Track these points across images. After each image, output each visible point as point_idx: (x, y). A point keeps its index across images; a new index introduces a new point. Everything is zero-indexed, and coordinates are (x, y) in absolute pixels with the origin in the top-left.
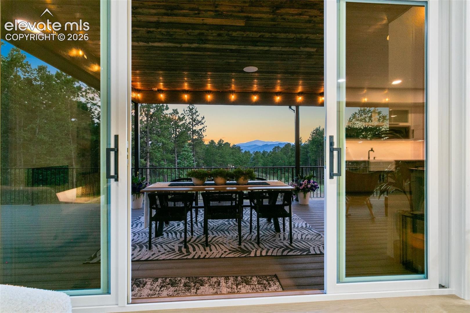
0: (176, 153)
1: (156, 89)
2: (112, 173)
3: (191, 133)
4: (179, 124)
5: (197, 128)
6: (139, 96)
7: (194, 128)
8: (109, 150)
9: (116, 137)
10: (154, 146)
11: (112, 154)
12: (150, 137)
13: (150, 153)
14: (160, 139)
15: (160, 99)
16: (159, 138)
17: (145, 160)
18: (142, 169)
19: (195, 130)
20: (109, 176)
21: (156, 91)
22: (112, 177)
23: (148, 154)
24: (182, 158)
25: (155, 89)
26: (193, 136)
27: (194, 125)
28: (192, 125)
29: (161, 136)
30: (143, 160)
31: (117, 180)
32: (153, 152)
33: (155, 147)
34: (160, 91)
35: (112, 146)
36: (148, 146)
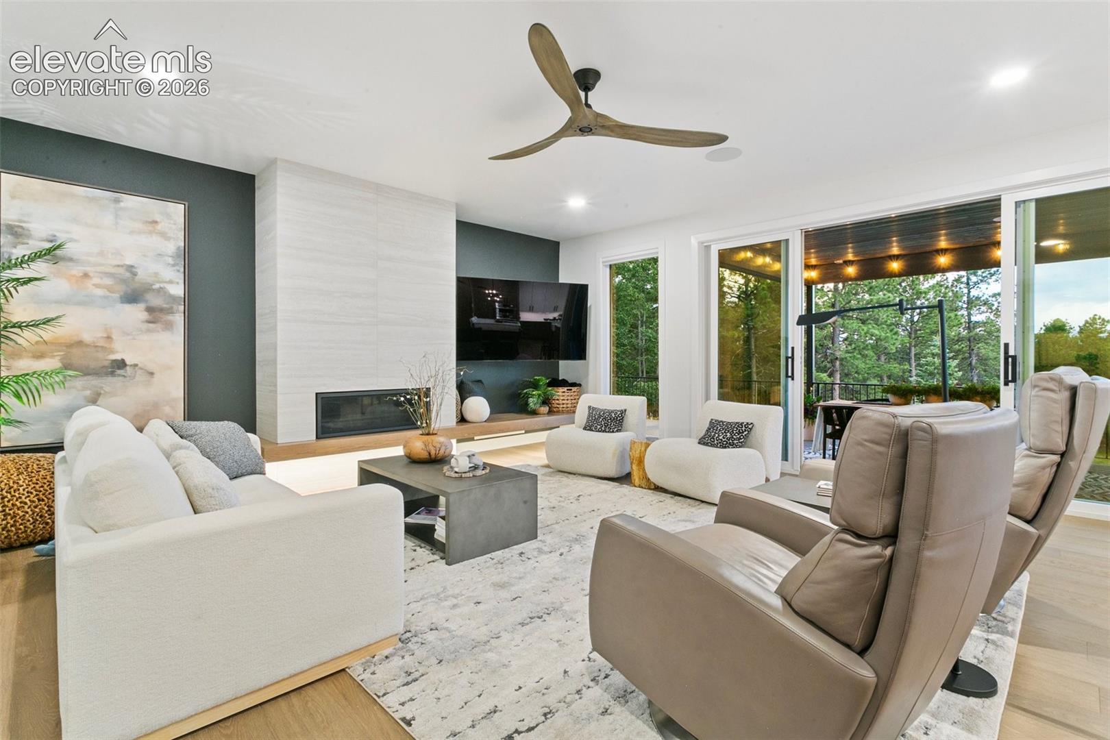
0: (913, 361)
1: (841, 261)
2: (790, 374)
3: (965, 306)
4: (923, 288)
5: (986, 292)
6: (813, 274)
7: (974, 293)
8: (787, 358)
9: (793, 348)
10: (850, 345)
11: (790, 360)
12: (843, 326)
13: (842, 360)
14: (865, 328)
15: (848, 275)
16: (863, 327)
17: (831, 375)
18: (818, 384)
19: (978, 298)
20: (787, 376)
21: (840, 264)
22: (790, 377)
23: (838, 363)
24: (925, 372)
25: (838, 261)
26: (969, 315)
27: (976, 283)
28: (968, 284)
29: (869, 321)
30: (825, 374)
31: (793, 379)
32: (848, 358)
33: (853, 346)
34: (848, 263)
35: (790, 355)
36: (836, 345)
